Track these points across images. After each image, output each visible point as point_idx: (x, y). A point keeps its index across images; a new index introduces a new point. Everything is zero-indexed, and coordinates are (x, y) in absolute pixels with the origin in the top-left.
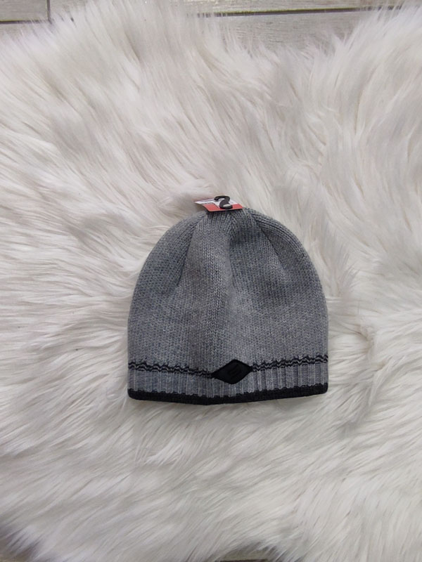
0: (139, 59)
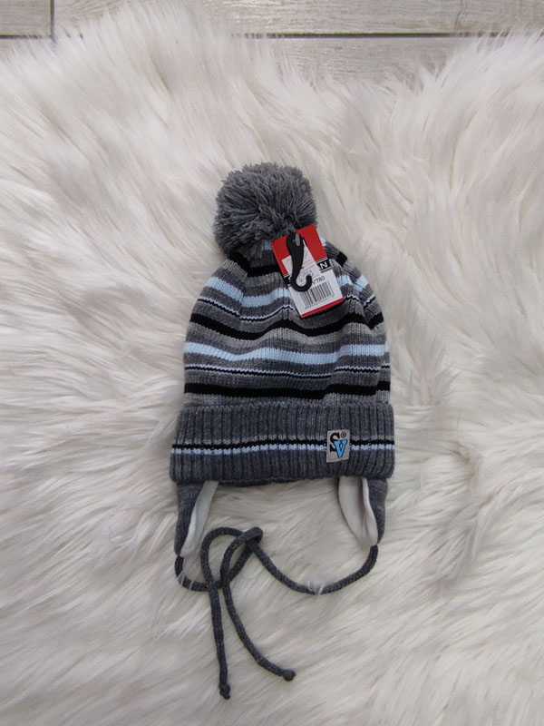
0: (168, 89)
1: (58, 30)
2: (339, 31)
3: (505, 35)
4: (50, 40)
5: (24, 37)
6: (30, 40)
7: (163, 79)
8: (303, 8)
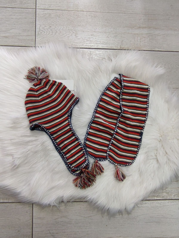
0: (59, 59)
1: (36, 46)
2: (96, 47)
3: (130, 50)
4: (34, 48)
5: (29, 47)
6: (30, 47)
7: (58, 58)
8: (88, 42)
